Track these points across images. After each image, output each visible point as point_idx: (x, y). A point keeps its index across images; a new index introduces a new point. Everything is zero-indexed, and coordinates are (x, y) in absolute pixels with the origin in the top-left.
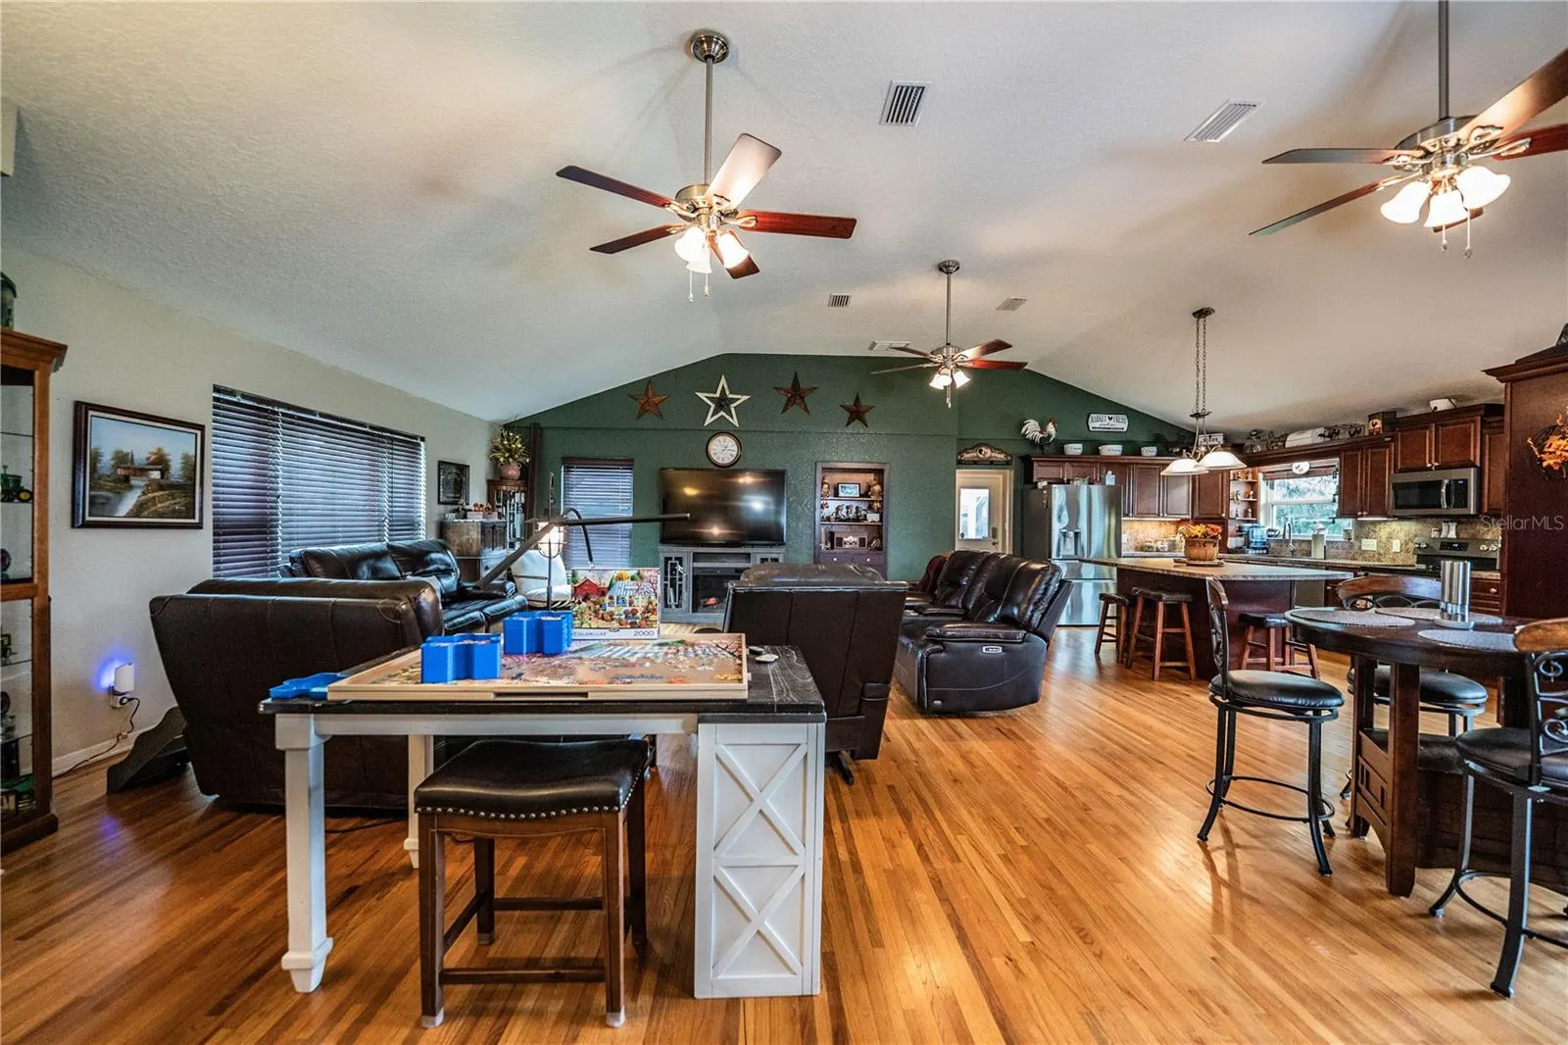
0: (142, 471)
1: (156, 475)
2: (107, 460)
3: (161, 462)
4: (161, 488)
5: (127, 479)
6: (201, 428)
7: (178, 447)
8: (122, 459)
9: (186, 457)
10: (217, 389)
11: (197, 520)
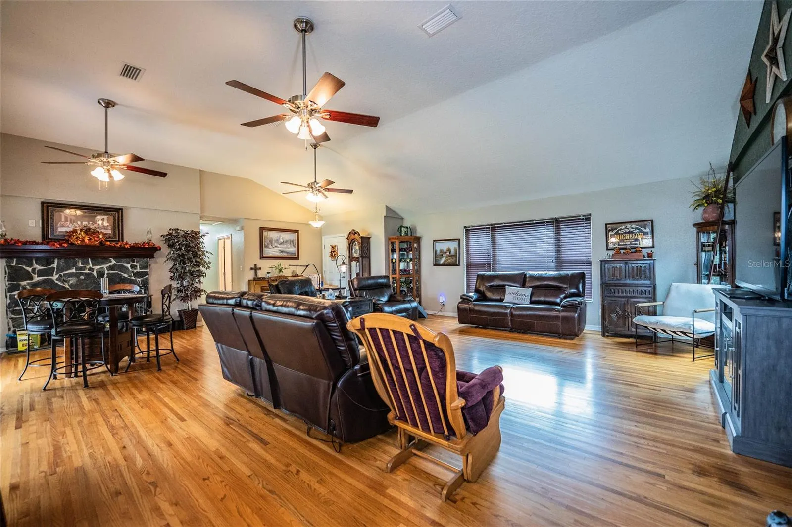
0: (445, 253)
1: (448, 253)
2: (438, 252)
3: (449, 250)
4: (449, 256)
5: (442, 255)
6: (459, 240)
7: (453, 246)
8: (441, 251)
9: (455, 248)
10: (465, 227)
11: (457, 264)
